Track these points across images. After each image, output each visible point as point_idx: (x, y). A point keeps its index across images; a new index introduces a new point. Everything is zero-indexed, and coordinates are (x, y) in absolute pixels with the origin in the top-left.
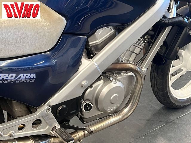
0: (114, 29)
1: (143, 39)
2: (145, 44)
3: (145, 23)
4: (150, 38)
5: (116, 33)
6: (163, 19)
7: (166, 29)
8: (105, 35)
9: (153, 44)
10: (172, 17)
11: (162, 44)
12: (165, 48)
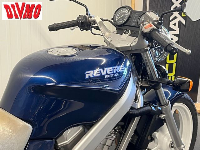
0: (82, 127)
1: (114, 130)
2: (116, 135)
3: (113, 118)
4: (121, 128)
5: (85, 129)
6: (130, 110)
7: (135, 119)
8: (74, 134)
9: (124, 135)
10: (140, 107)
11: (133, 134)
12: (137, 137)
